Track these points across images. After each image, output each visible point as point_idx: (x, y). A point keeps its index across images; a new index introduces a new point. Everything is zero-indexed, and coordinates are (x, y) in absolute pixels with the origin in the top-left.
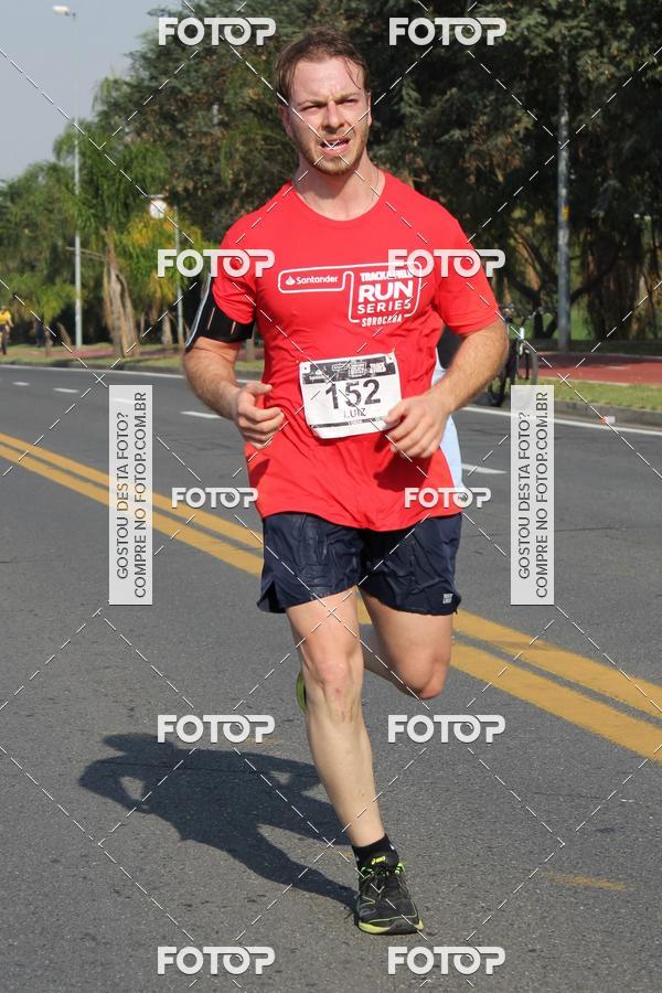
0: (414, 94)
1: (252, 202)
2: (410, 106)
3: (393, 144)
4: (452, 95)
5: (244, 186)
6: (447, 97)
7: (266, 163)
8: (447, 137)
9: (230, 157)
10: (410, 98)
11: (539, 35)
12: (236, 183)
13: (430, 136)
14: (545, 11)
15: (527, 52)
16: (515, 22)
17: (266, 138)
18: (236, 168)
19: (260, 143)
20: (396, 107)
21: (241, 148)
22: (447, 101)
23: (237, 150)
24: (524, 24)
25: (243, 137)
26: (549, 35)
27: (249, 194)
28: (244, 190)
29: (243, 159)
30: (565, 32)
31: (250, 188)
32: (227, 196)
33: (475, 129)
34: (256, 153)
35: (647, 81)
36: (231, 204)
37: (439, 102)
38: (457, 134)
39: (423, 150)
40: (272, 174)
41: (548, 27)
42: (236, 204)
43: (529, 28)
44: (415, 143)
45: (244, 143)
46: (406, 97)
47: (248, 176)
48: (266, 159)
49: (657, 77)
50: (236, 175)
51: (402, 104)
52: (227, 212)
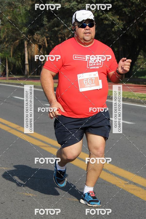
0: (46, 19)
1: (8, 43)
2: (45, 22)
3: (41, 31)
4: (55, 20)
5: (7, 39)
6: (54, 20)
7: (12, 34)
8: (54, 29)
9: (3, 32)
10: (45, 20)
11: (75, 7)
12: (5, 38)
13: (50, 29)
14: (77, 2)
15: (72, 10)
16: (70, 4)
17: (12, 28)
18: (5, 35)
19: (11, 29)
20: (42, 22)
21: (6, 30)
22: (54, 21)
23: (5, 31)
24: (72, 4)
25: (7, 28)
26: (78, 7)
27: (8, 41)
28: (7, 40)
29: (7, 33)
30: (81, 6)
31: (8, 40)
32: (3, 41)
33: (60, 28)
34: (9, 31)
35: (100, 19)
36: (3, 43)
37: (52, 21)
38: (56, 29)
39: (48, 32)
40: (13, 37)
41: (78, 5)
42: (5, 43)
43: (73, 5)
44: (47, 30)
45: (7, 29)
46: (44, 20)
47: (8, 37)
48: (12, 33)
49: (102, 18)
50: (5, 36)
51: (44, 22)
52: (2, 45)
